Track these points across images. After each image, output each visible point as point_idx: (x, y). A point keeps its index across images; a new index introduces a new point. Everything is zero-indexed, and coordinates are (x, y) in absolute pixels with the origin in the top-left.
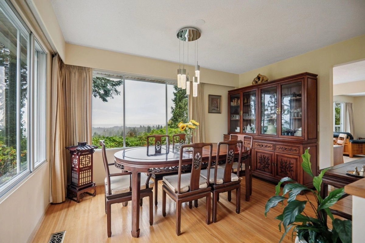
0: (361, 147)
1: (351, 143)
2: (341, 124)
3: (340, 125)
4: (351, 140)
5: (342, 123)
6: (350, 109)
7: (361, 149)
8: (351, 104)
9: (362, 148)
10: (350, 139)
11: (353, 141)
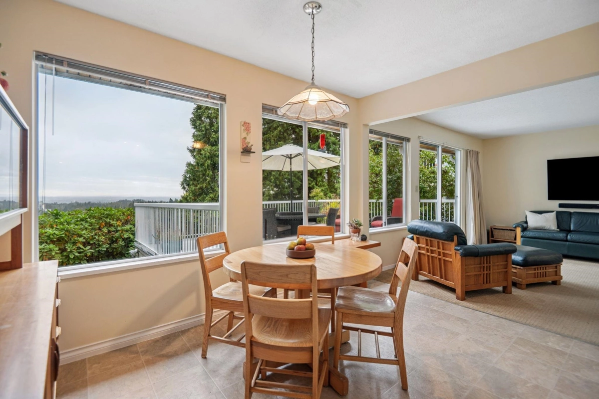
0: (485, 265)
1: (459, 256)
2: (457, 197)
3: (454, 199)
4: (459, 248)
5: (459, 195)
6: (474, 164)
7: (485, 272)
8: (477, 153)
9: (489, 268)
10: (459, 244)
11: (465, 250)
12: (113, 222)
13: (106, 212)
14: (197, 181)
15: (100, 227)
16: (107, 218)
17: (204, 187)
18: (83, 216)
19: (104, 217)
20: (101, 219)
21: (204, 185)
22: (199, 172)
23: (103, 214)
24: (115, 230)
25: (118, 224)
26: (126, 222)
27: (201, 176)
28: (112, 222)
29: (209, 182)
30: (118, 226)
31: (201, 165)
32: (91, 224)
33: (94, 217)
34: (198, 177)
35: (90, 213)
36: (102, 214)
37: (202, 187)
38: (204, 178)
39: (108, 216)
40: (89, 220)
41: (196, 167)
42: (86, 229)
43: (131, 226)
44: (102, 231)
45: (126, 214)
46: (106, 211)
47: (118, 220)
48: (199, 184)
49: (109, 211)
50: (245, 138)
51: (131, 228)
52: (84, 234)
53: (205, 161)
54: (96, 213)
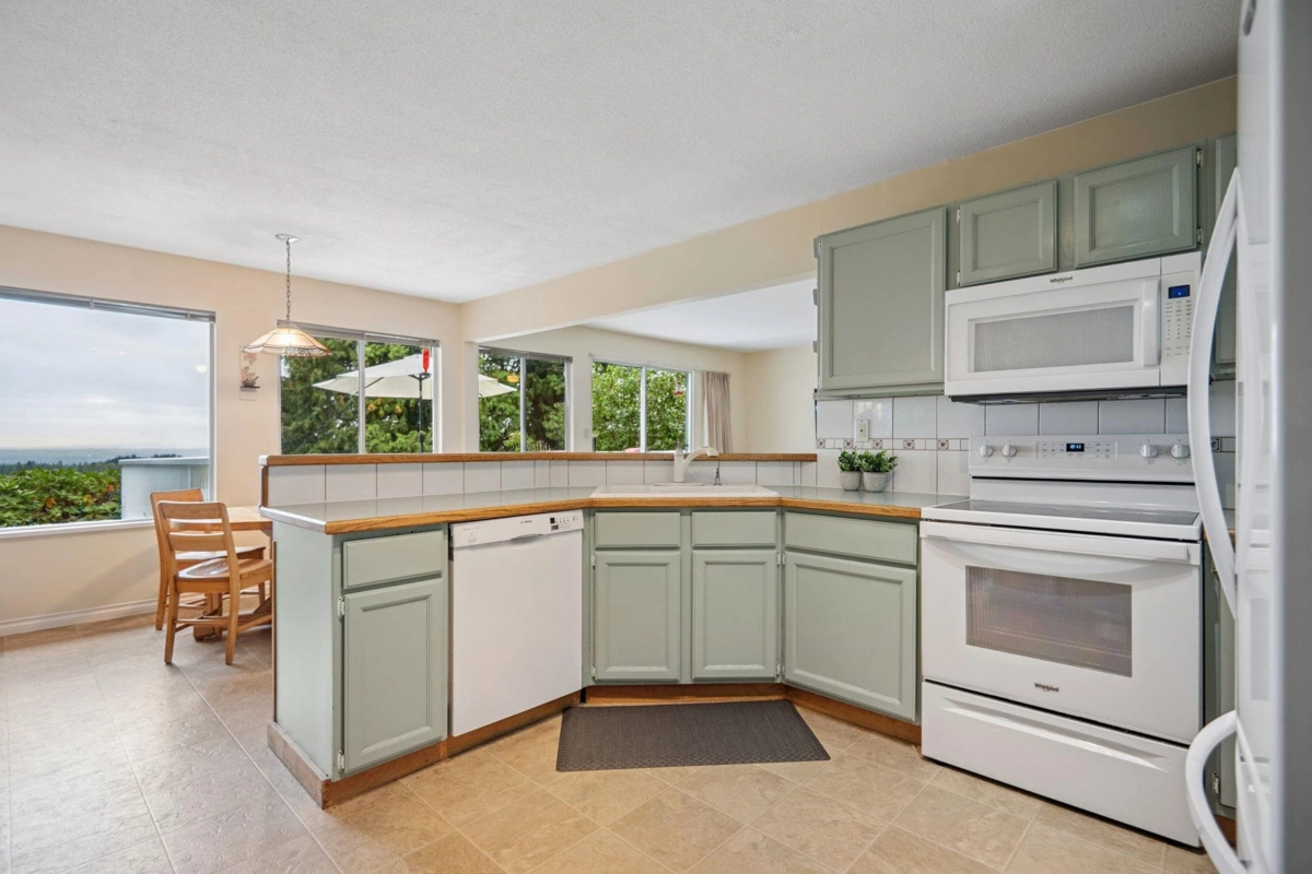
8: (724, 377)
12: (75, 497)
13: (57, 478)
14: (293, 414)
15: (45, 506)
16: (61, 488)
17: (307, 426)
18: (7, 485)
19: (54, 487)
20: (46, 490)
21: (307, 423)
22: (295, 393)
23: (53, 481)
24: (78, 512)
25: (85, 500)
26: (106, 497)
27: (300, 402)
28: (71, 497)
29: (317, 416)
30: (85, 504)
31: (300, 379)
32: (24, 501)
33: (32, 488)
34: (295, 404)
35: (22, 480)
36: (49, 481)
37: (302, 426)
38: (306, 406)
39: (62, 485)
40: (20, 492)
41: (291, 383)
42: (15, 509)
43: (114, 505)
44: (48, 514)
45: (105, 482)
46: (59, 475)
47: (86, 492)
48: (294, 420)
49: (66, 475)
50: (247, 368)
51: (113, 509)
52: (9, 518)
53: (311, 370)
54: (36, 479)
